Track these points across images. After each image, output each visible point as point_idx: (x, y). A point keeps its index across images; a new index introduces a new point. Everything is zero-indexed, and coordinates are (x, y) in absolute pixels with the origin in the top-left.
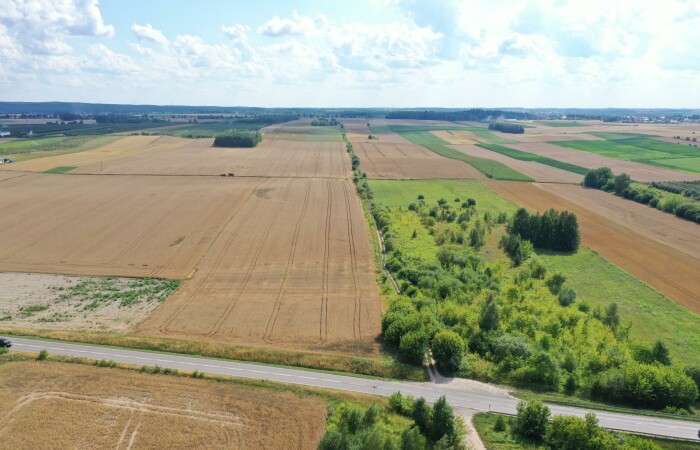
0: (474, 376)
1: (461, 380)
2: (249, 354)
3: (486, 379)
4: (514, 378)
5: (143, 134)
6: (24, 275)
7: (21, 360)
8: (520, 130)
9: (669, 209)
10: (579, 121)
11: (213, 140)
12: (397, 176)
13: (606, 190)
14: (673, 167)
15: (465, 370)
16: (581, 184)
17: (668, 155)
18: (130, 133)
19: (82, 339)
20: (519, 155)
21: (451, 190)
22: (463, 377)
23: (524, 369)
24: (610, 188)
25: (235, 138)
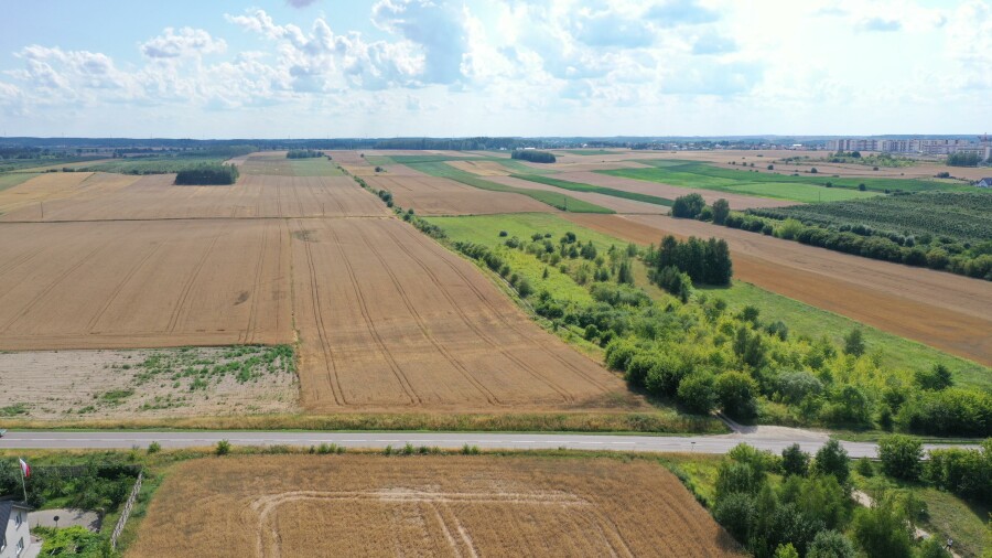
0: (778, 421)
1: (765, 427)
2: (493, 422)
3: (794, 424)
4: (823, 420)
5: (65, 170)
6: (49, 354)
7: (194, 457)
8: (551, 159)
9: (788, 236)
10: (607, 149)
11: (174, 176)
12: (449, 212)
13: (702, 219)
14: (751, 193)
15: (764, 415)
16: (669, 215)
17: (735, 182)
18: (45, 169)
19: (241, 425)
20: (571, 186)
21: (529, 225)
22: (766, 424)
23: (827, 408)
24: (706, 217)
25: (206, 172)
